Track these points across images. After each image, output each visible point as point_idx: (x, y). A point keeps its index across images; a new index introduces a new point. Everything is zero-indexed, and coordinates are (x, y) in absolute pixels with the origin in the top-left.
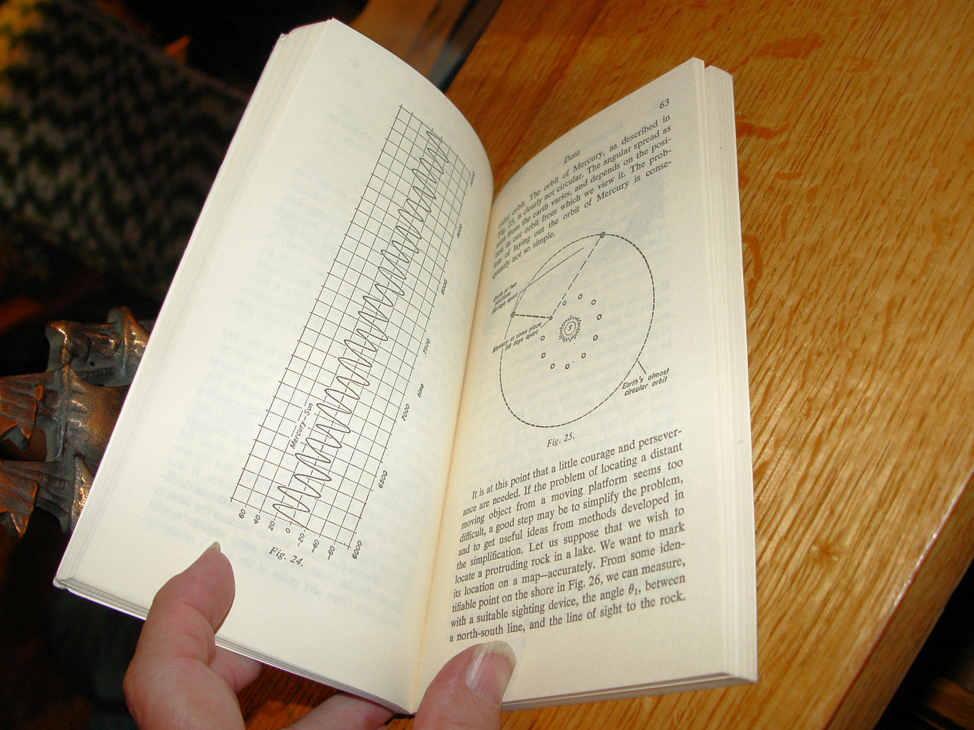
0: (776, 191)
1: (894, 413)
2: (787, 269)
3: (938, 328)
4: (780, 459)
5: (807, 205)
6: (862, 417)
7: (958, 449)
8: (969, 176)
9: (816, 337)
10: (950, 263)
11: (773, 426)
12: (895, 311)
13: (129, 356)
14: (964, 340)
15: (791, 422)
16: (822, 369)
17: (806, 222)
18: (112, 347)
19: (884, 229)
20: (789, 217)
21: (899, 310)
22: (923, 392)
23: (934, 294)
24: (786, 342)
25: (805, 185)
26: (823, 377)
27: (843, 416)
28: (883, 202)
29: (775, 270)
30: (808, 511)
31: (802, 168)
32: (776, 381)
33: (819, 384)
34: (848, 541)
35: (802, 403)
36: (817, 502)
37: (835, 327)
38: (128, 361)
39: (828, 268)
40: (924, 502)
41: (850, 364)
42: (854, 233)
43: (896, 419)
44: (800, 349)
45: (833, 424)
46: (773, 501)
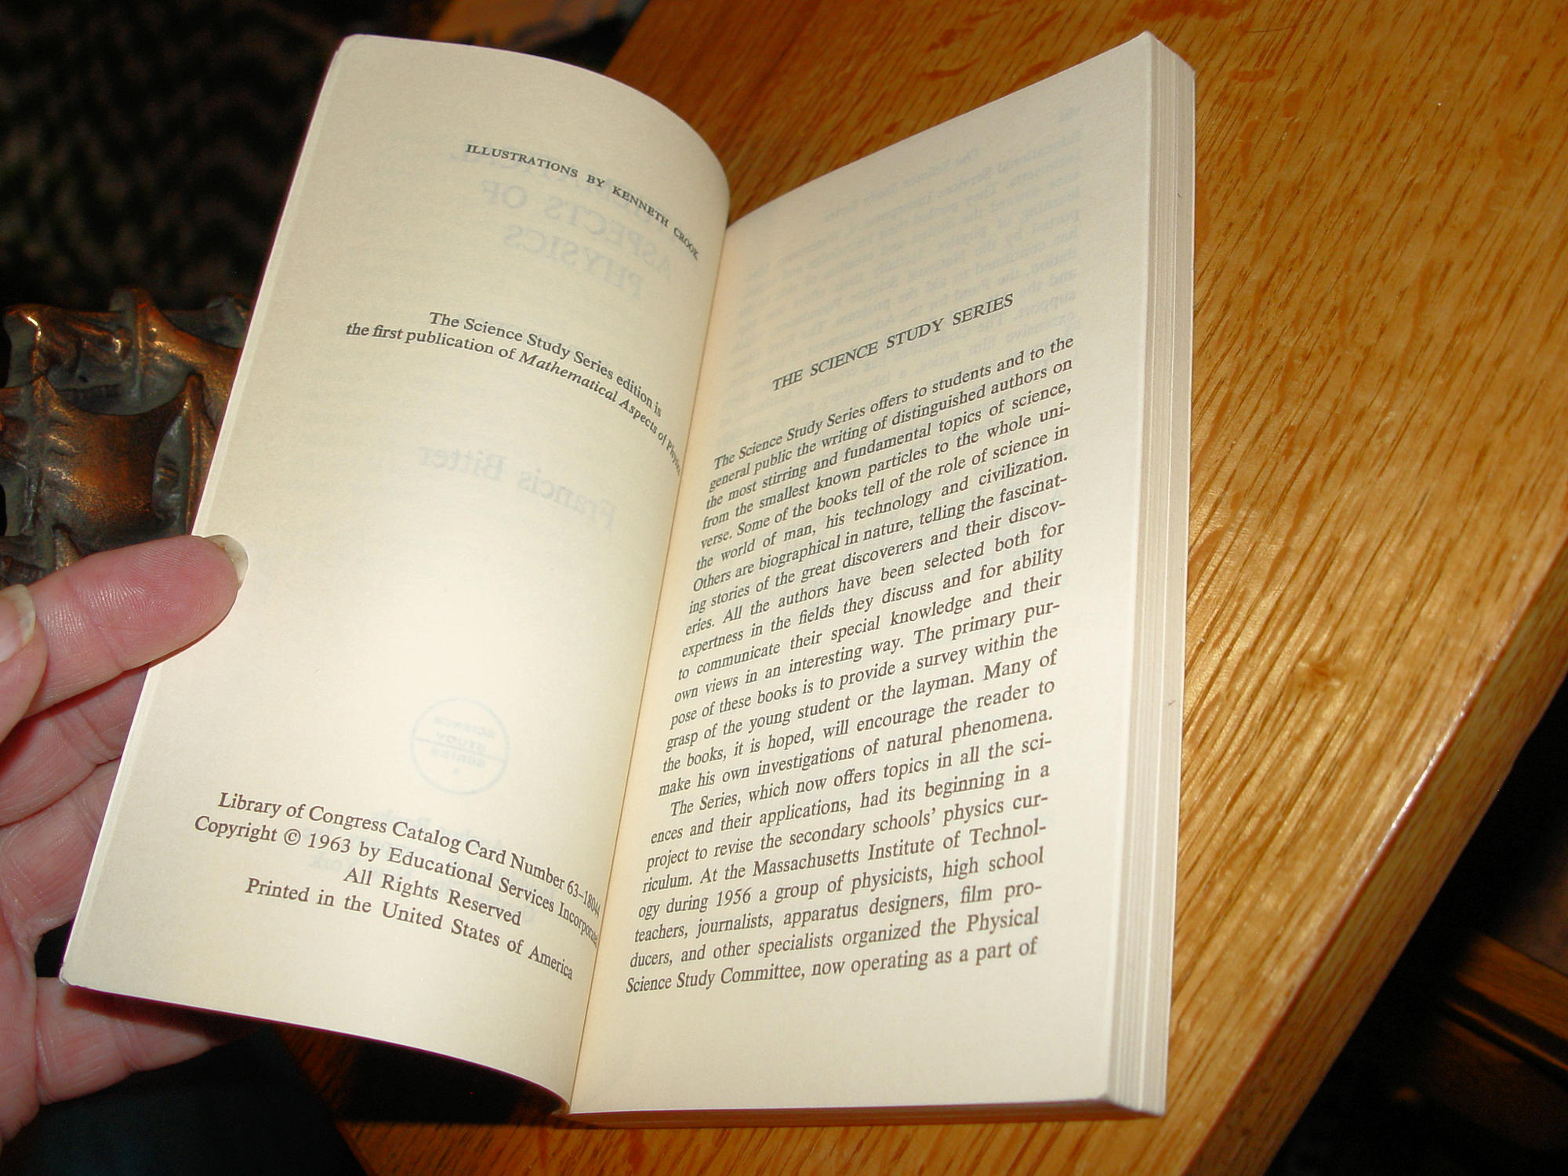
0: (1231, 99)
1: (1433, 447)
2: (1252, 222)
3: (1507, 308)
4: (1242, 525)
5: (1285, 121)
6: (1379, 454)
7: (1542, 498)
8: (1558, 65)
9: (1300, 329)
10: (1527, 204)
11: (1230, 473)
12: (1434, 284)
13: (146, 368)
14: (1551, 326)
15: (1259, 467)
16: (1311, 380)
17: (1283, 147)
18: (117, 352)
19: (1414, 154)
20: (1254, 141)
21: (1441, 281)
22: (1483, 410)
23: (1500, 255)
24: (1251, 338)
25: (1282, 88)
26: (1314, 391)
27: (1347, 454)
28: (1413, 113)
29: (1231, 225)
30: (1291, 607)
31: (1275, 63)
32: (1234, 401)
33: (1307, 403)
34: (1357, 653)
35: (1280, 434)
36: (1306, 593)
37: (1333, 313)
38: (143, 375)
39: (1320, 219)
40: (1485, 586)
41: (1359, 368)
42: (1365, 162)
43: (1439, 457)
44: (1274, 349)
45: (1331, 466)
46: (1231, 593)
